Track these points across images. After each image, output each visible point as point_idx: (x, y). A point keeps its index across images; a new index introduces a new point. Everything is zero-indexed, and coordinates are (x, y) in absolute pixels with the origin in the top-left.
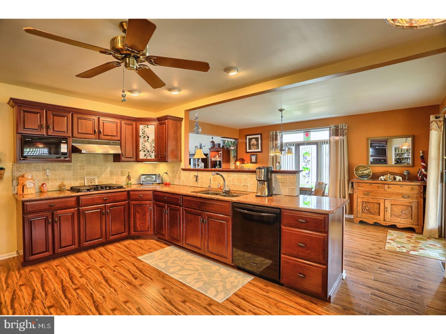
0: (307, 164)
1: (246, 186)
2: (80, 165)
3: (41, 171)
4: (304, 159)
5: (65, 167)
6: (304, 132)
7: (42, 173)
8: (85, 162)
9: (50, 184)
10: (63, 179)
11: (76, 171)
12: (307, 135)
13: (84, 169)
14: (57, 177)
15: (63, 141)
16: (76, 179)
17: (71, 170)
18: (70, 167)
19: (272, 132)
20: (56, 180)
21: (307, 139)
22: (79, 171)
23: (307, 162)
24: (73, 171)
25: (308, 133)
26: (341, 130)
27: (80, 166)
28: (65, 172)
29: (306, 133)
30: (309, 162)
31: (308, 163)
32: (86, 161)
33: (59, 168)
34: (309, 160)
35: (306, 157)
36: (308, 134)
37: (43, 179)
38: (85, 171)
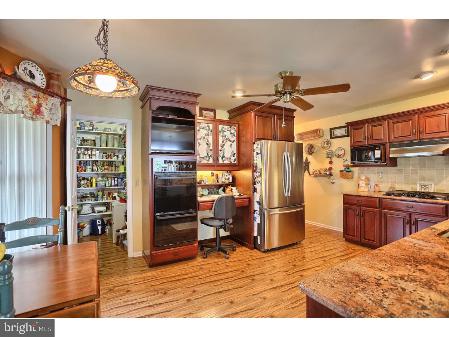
2: (412, 168)
3: (376, 174)
5: (396, 171)
7: (377, 175)
8: (418, 166)
9: (383, 186)
10: (395, 182)
11: (408, 175)
13: (417, 173)
14: (389, 180)
15: (376, 148)
16: (407, 183)
17: (403, 174)
18: (401, 171)
20: (388, 182)
22: (410, 175)
24: (404, 175)
27: (412, 170)
28: (396, 175)
32: (419, 164)
33: (391, 172)
37: (378, 181)
38: (418, 175)
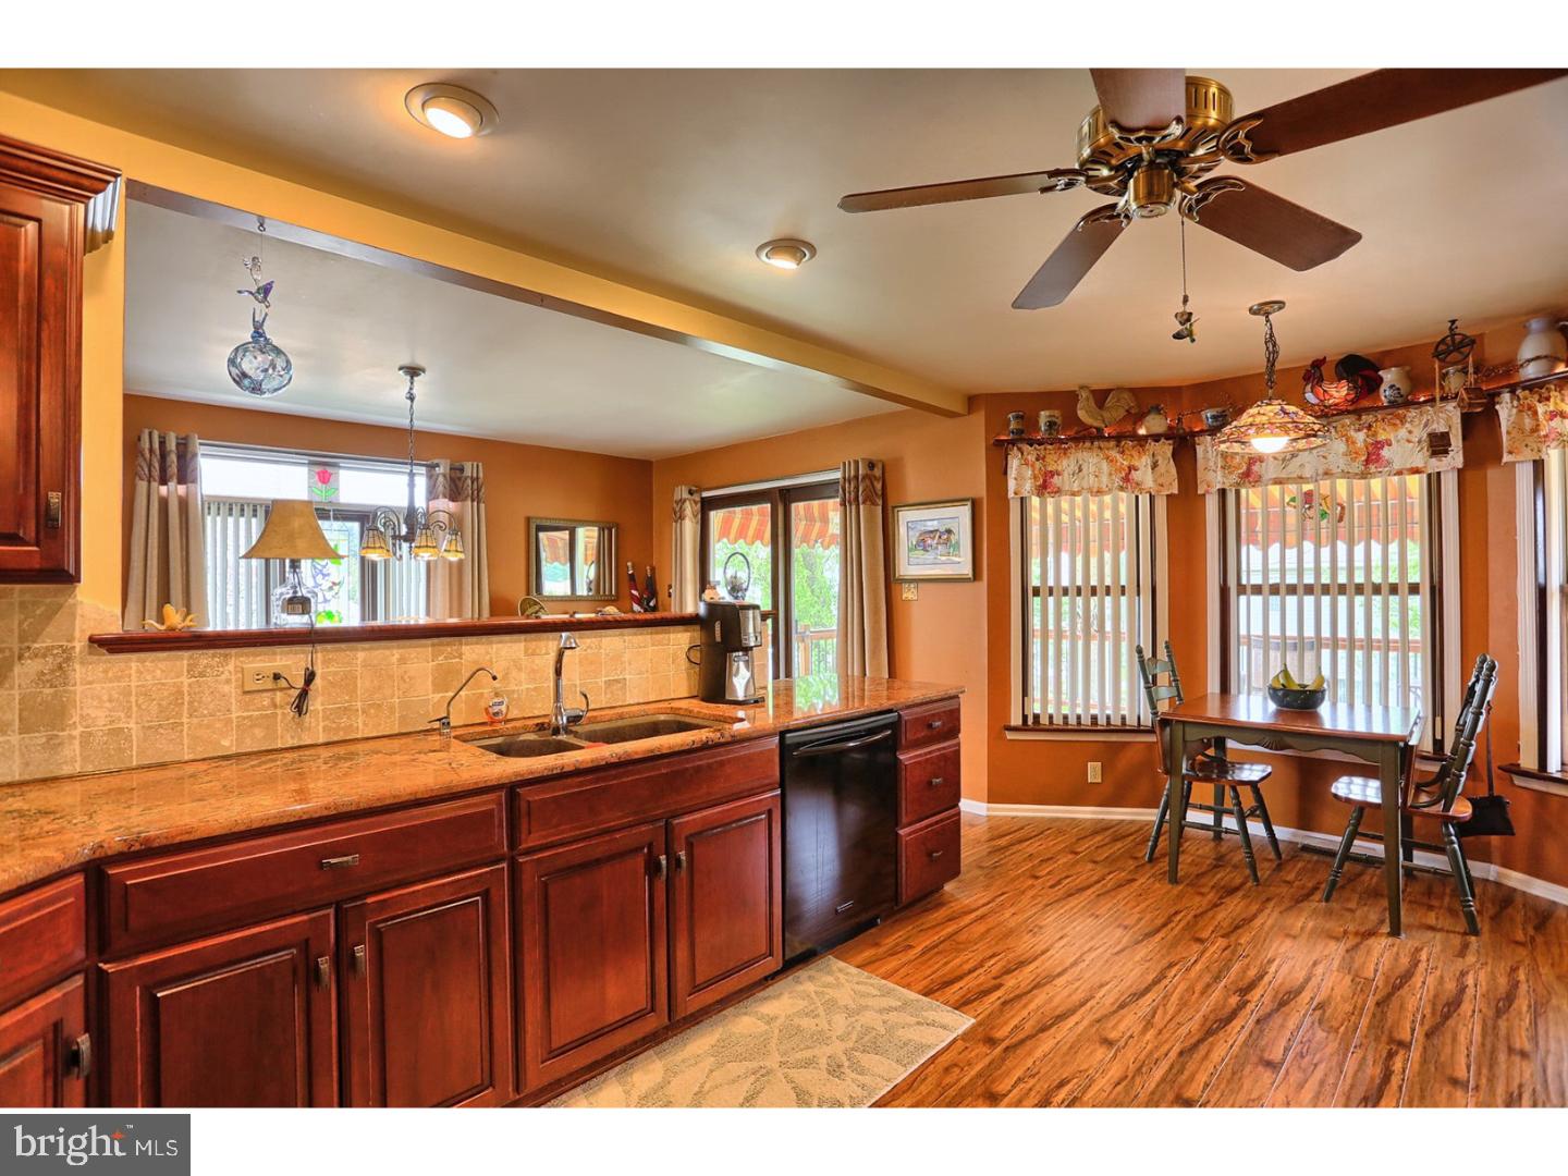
0: (329, 595)
1: (617, 681)
4: (314, 578)
6: (311, 463)
12: (324, 478)
19: (147, 431)
21: (321, 495)
23: (331, 588)
25: (330, 470)
26: (472, 483)
29: (318, 469)
30: (336, 588)
31: (333, 593)
34: (337, 581)
35: (324, 567)
36: (330, 475)
